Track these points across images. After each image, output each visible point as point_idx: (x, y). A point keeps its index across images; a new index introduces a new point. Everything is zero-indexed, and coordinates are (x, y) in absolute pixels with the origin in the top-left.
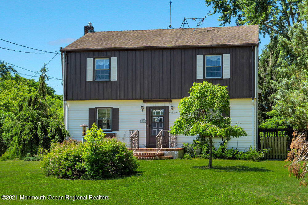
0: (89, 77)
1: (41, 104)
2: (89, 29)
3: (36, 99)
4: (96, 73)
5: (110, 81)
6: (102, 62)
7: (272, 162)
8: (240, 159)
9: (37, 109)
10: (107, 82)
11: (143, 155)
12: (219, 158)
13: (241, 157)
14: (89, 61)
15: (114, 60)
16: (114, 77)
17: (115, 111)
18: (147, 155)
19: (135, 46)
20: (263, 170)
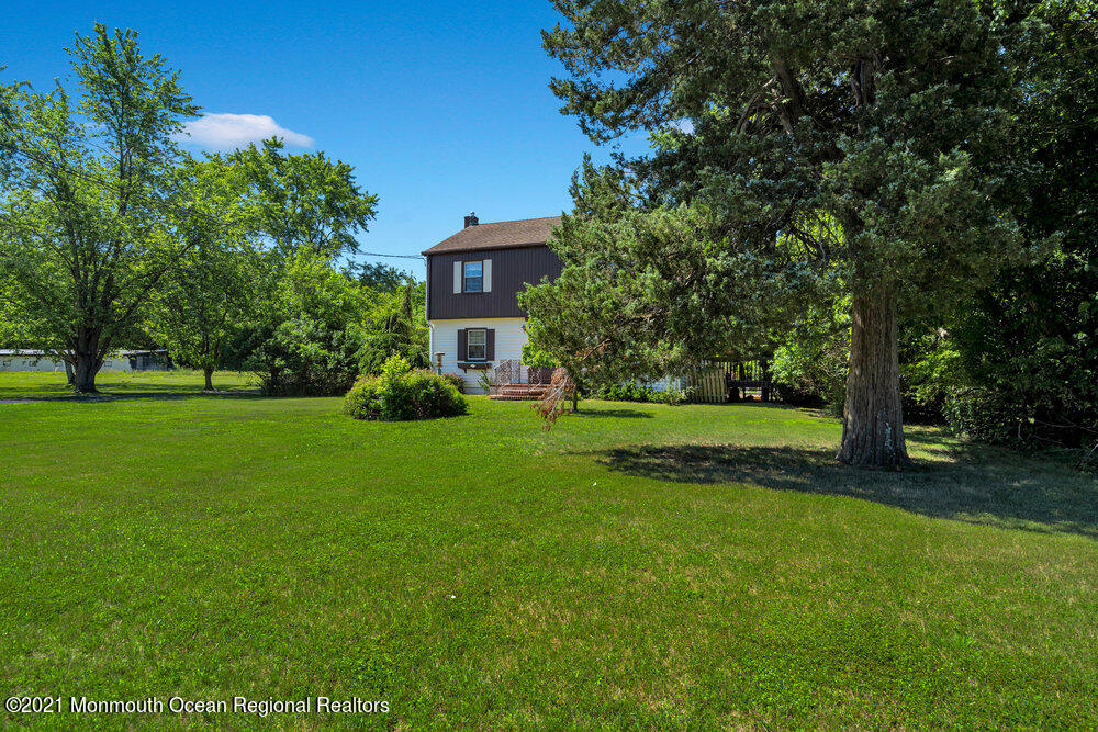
0: (457, 289)
1: (401, 324)
2: (471, 221)
3: (395, 319)
4: (464, 281)
5: (482, 293)
6: (473, 268)
7: (698, 406)
8: (653, 402)
9: (396, 331)
10: (477, 294)
11: (512, 394)
12: (622, 399)
13: (655, 398)
14: (457, 266)
15: (488, 263)
16: (488, 287)
17: (491, 334)
18: (516, 393)
19: (521, 242)
20: (640, 415)
